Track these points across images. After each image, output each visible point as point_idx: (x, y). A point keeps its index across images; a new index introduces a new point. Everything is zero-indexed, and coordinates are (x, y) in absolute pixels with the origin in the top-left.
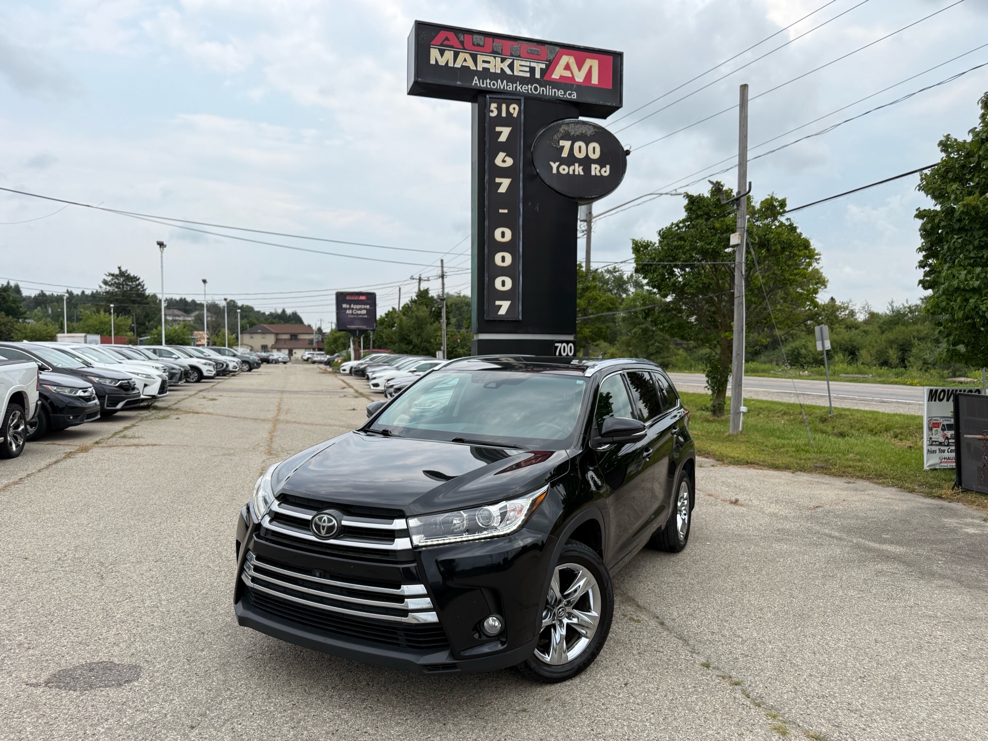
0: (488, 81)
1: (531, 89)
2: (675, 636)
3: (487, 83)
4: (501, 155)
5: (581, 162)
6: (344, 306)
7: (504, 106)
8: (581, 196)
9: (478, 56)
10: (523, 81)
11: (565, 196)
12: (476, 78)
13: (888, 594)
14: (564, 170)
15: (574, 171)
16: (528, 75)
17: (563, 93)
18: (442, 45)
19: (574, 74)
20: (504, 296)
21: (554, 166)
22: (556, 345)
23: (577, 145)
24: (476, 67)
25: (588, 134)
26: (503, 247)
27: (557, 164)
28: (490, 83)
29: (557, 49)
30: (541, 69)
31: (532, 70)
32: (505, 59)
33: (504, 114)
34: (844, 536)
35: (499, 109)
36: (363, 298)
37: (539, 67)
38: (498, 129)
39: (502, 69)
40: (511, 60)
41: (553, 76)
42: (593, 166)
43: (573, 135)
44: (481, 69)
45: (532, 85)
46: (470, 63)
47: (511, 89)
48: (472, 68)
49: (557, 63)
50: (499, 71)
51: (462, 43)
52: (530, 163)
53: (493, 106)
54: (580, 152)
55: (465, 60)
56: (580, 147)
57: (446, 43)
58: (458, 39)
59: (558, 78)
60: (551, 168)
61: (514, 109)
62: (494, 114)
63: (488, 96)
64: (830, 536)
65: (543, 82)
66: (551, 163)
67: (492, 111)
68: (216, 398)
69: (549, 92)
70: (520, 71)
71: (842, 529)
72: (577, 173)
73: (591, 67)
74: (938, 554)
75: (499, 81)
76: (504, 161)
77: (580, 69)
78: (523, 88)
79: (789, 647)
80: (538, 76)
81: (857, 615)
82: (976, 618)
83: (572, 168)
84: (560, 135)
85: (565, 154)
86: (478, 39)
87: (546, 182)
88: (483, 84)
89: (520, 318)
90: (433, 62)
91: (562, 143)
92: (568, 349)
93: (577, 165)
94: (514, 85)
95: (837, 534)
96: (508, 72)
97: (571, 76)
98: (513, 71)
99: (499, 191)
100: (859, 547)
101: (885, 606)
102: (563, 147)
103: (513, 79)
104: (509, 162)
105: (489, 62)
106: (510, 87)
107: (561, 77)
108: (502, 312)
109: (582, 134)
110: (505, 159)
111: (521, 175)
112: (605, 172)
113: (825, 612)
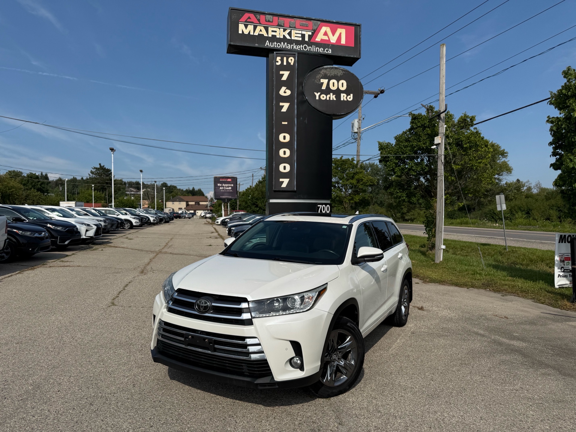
0: (275, 43)
1: (302, 47)
2: (333, 411)
3: (274, 44)
4: (283, 89)
5: (334, 92)
6: (219, 185)
7: (285, 59)
8: (335, 113)
9: (269, 28)
10: (297, 43)
11: (324, 113)
12: (267, 41)
13: (503, 380)
14: (323, 97)
15: (330, 98)
16: (300, 39)
17: (323, 50)
18: (246, 22)
19: (330, 38)
20: (285, 175)
21: (317, 95)
22: (319, 206)
23: (332, 82)
24: (268, 35)
25: (339, 75)
26: (284, 145)
27: (319, 93)
28: (276, 45)
29: (319, 22)
30: (309, 35)
31: (303, 36)
32: (286, 29)
33: (285, 63)
34: (487, 333)
35: (282, 60)
36: (230, 180)
37: (307, 34)
38: (281, 72)
39: (284, 36)
40: (290, 30)
41: (317, 40)
42: (342, 95)
43: (329, 76)
44: (271, 36)
45: (303, 45)
46: (264, 33)
47: (290, 48)
48: (265, 35)
49: (319, 31)
50: (282, 37)
51: (259, 20)
52: (301, 94)
53: (278, 59)
54: (334, 86)
55: (261, 31)
56: (334, 83)
57: (249, 20)
58: (256, 18)
59: (319, 40)
60: (315, 96)
61: (291, 60)
62: (279, 63)
63: (275, 53)
64: (477, 334)
65: (310, 43)
66: (315, 93)
67: (278, 62)
68: (133, 238)
69: (314, 49)
70: (295, 36)
71: (487, 329)
72: (331, 99)
73: (340, 34)
74: (549, 349)
75: (282, 43)
76: (285, 92)
77: (333, 35)
78: (297, 47)
79: (413, 422)
80: (307, 39)
81: (474, 396)
82: (563, 401)
83: (328, 96)
84: (321, 76)
85: (324, 87)
86: (269, 18)
87: (312, 105)
88: (272, 45)
89: (295, 189)
90: (240, 32)
91: (322, 81)
92: (326, 209)
93: (331, 94)
94: (292, 46)
95: (482, 332)
96: (288, 37)
97: (328, 39)
98: (291, 37)
99: (282, 111)
100: (495, 342)
101: (498, 389)
102: (323, 83)
103: (291, 42)
104: (288, 93)
105: (276, 32)
106: (289, 47)
107: (322, 40)
108: (284, 185)
109: (335, 75)
110: (286, 91)
111: (296, 101)
112: (350, 98)
113: (451, 393)
